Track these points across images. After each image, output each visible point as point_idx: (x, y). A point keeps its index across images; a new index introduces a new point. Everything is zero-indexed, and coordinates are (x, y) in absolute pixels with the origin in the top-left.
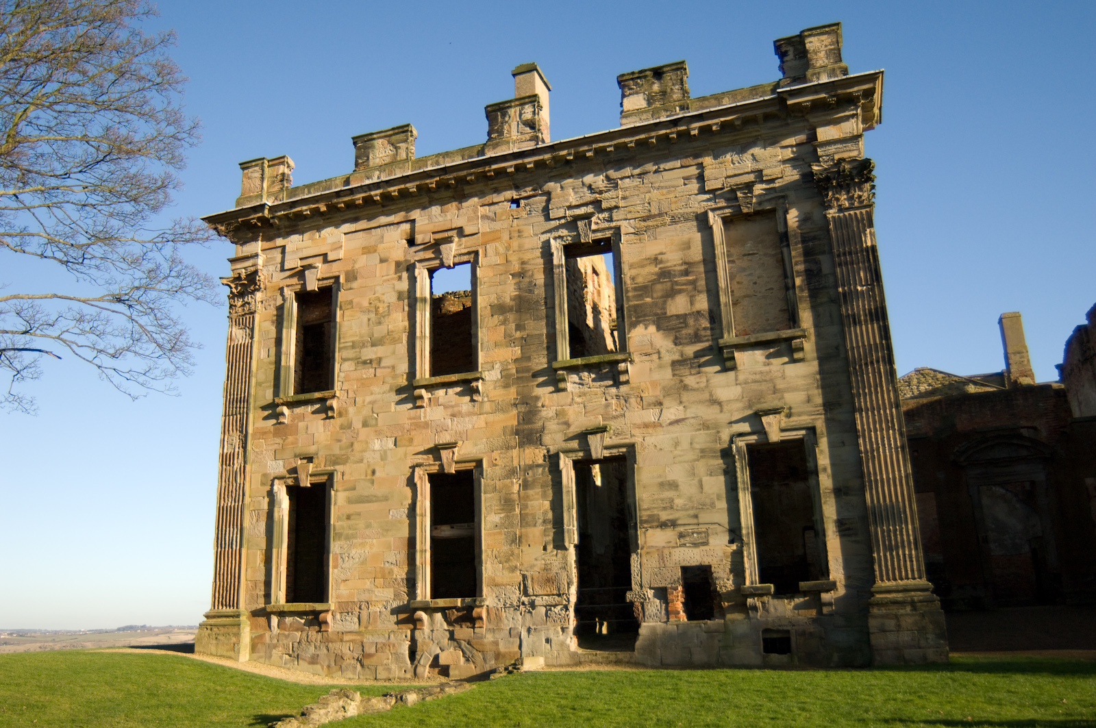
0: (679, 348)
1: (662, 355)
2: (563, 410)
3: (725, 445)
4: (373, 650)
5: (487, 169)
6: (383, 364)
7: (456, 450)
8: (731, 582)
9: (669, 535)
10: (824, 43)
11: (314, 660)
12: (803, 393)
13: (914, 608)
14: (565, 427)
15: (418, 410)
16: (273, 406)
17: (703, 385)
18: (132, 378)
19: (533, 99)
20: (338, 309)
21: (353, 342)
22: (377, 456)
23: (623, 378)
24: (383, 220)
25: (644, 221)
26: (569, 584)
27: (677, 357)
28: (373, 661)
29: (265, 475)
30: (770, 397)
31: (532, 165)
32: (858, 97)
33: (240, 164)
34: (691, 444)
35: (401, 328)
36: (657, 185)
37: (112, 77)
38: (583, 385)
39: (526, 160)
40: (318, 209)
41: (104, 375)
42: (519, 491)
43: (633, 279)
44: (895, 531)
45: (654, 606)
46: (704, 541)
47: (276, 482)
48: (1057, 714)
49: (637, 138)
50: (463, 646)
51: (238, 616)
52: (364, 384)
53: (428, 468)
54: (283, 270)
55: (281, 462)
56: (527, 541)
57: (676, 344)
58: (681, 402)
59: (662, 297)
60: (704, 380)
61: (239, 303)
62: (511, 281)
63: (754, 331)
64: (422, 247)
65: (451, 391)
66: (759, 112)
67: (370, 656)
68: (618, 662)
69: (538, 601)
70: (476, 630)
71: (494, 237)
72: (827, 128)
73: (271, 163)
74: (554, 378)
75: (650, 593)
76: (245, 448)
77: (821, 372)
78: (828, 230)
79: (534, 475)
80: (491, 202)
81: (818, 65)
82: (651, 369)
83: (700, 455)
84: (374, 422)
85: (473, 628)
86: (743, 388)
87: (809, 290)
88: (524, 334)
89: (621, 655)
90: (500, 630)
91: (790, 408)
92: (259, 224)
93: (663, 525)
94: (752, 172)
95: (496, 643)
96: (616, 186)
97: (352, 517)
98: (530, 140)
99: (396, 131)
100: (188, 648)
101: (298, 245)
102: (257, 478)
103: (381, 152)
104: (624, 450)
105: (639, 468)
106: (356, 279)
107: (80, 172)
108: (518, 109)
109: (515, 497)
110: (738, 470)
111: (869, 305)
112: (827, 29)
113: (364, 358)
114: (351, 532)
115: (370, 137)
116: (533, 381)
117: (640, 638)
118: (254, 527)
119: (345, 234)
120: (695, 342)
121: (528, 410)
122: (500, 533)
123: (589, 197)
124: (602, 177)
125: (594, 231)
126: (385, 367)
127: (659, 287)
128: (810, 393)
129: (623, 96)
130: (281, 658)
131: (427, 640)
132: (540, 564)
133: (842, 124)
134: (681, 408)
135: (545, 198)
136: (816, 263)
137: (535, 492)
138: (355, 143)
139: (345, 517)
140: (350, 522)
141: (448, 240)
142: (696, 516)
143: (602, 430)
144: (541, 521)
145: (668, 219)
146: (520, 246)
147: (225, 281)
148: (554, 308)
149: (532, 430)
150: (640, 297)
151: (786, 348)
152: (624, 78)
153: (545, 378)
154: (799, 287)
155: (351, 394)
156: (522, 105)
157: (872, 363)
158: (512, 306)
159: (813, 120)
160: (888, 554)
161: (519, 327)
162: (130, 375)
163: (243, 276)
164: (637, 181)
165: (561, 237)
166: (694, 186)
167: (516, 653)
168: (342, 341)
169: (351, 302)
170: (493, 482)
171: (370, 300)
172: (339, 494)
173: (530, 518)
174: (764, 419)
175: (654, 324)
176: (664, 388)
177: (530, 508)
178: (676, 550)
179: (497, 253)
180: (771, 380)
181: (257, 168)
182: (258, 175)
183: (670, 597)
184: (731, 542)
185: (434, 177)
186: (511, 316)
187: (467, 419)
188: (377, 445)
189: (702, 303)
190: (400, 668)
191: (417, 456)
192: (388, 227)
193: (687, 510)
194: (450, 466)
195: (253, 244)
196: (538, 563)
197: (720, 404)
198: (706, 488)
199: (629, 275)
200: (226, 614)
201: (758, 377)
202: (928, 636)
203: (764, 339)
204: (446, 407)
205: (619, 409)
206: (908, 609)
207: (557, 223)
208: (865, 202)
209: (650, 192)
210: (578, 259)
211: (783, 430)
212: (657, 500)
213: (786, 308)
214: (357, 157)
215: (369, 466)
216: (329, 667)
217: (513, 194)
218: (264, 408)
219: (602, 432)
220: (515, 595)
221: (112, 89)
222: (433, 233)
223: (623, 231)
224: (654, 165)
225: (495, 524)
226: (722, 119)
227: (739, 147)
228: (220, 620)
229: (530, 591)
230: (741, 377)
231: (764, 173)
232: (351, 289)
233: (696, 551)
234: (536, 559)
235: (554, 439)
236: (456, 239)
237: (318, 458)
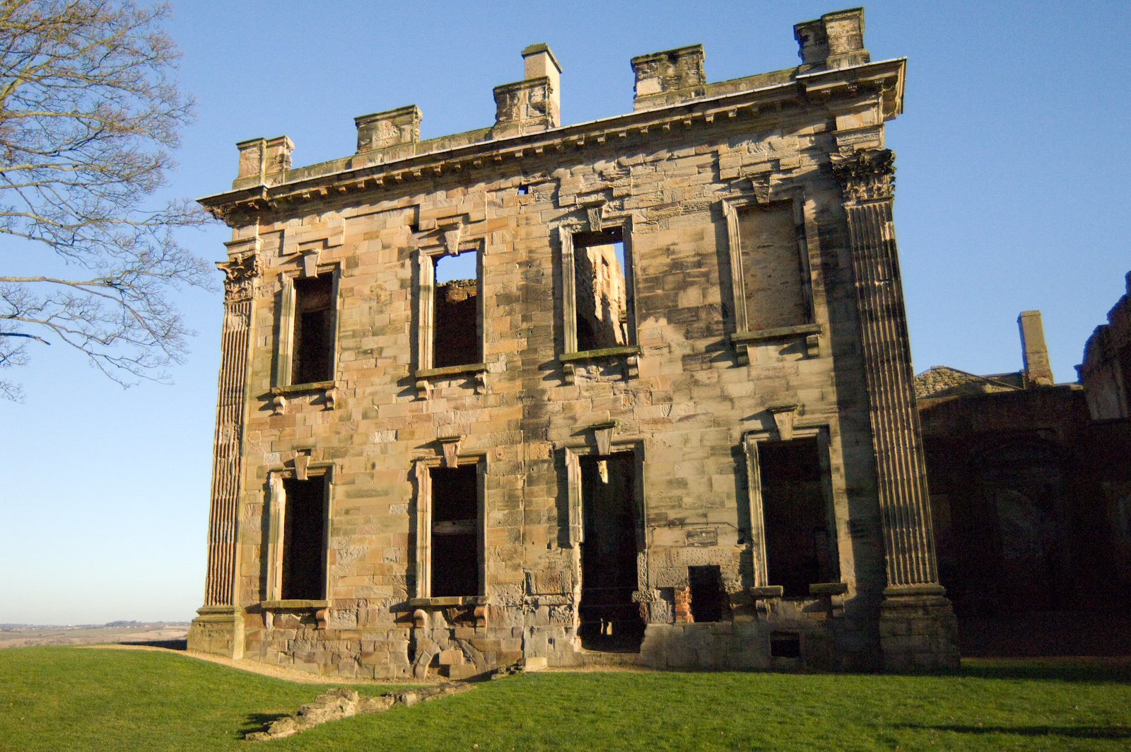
0: (691, 342)
1: (672, 349)
2: (570, 404)
3: (736, 443)
4: (371, 649)
5: (494, 153)
6: (383, 355)
7: (459, 444)
8: (739, 583)
9: (677, 534)
10: (846, 28)
11: (310, 659)
12: (817, 390)
13: (926, 612)
14: (571, 421)
15: (420, 402)
16: (269, 396)
17: (714, 380)
18: (124, 366)
19: (543, 81)
20: (338, 297)
21: (354, 331)
22: (378, 449)
23: (632, 372)
24: (386, 204)
25: (657, 210)
26: (574, 583)
27: (688, 351)
28: (371, 659)
29: (261, 468)
30: (783, 394)
31: (541, 150)
32: (879, 86)
33: (238, 144)
34: (701, 441)
35: (404, 317)
36: (670, 173)
37: (104, 50)
38: (590, 378)
39: (536, 145)
40: (318, 192)
41: (95, 363)
42: (523, 487)
43: (644, 270)
44: (909, 533)
45: (661, 607)
46: (713, 540)
47: (273, 474)
48: (1070, 722)
49: (651, 123)
50: (463, 646)
51: (232, 612)
52: (364, 374)
53: (430, 462)
54: (281, 255)
55: (278, 455)
56: (531, 539)
57: (687, 338)
58: (691, 398)
59: (674, 289)
60: (716, 375)
61: (235, 288)
62: (518, 271)
63: (768, 326)
64: (426, 233)
65: (454, 383)
66: (776, 99)
67: (368, 654)
68: (622, 664)
69: (542, 600)
70: (478, 630)
71: (501, 224)
72: (847, 116)
73: (269, 144)
74: (561, 371)
75: (657, 594)
76: (240, 439)
77: (836, 369)
78: (846, 223)
79: (539, 471)
80: (498, 187)
81: (839, 51)
82: (661, 363)
83: (710, 452)
84: (374, 414)
85: (475, 627)
86: (755, 385)
87: (826, 284)
88: (531, 325)
89: (627, 657)
90: (502, 629)
91: (803, 406)
92: (257, 207)
93: (671, 524)
94: (769, 161)
95: (498, 643)
96: (628, 174)
97: (351, 512)
98: (540, 124)
99: (401, 112)
100: (180, 645)
101: (297, 230)
102: (253, 470)
103: (384, 134)
104: (632, 446)
105: (647, 465)
106: (357, 265)
107: (70, 149)
108: (527, 91)
109: (520, 493)
110: (749, 468)
111: (887, 301)
112: (849, 14)
113: (365, 348)
114: (349, 527)
115: (373, 118)
116: (541, 374)
117: (646, 639)
118: (249, 520)
119: (346, 218)
120: (707, 336)
121: (534, 404)
122: (503, 530)
123: (600, 184)
124: (613, 164)
125: (605, 220)
126: (386, 358)
127: (670, 278)
128: (824, 390)
129: (637, 80)
130: (276, 655)
131: (427, 639)
132: (544, 563)
133: (863, 114)
134: (691, 404)
135: (554, 184)
136: (833, 256)
137: (539, 488)
138: (357, 124)
139: (343, 512)
140: (348, 517)
141: (454, 227)
142: (705, 516)
143: (610, 425)
144: (545, 518)
145: (681, 209)
146: (528, 234)
147: (221, 266)
148: (562, 299)
149: (537, 424)
150: (651, 289)
151: (800, 344)
152: (638, 61)
153: (551, 371)
154: (815, 281)
155: (351, 385)
156: (531, 87)
157: (888, 360)
158: (519, 296)
159: (832, 108)
160: (901, 557)
161: (525, 318)
162: (121, 362)
163: (240, 261)
164: (650, 169)
165: (569, 225)
166: (709, 174)
167: (518, 653)
168: (342, 329)
169: (352, 290)
170: (496, 478)
171: (371, 287)
172: (337, 487)
173: (533, 516)
174: (777, 417)
175: (665, 317)
176: (674, 383)
177: (534, 505)
178: (684, 549)
179: (504, 241)
180: (785, 377)
181: (255, 149)
182: (256, 156)
183: (677, 598)
184: (741, 542)
185: (439, 161)
186: (517, 307)
187: (470, 412)
188: (377, 438)
189: (715, 296)
190: (399, 667)
191: (418, 450)
192: (391, 212)
193: (696, 509)
194: (452, 460)
195: (251, 227)
196: (543, 561)
197: (731, 400)
198: (715, 486)
199: (639, 266)
200: (220, 610)
201: (771, 373)
202: (940, 640)
203: (777, 334)
204: (449, 400)
205: (627, 404)
206: (920, 613)
207: (566, 210)
208: (885, 195)
209: (663, 180)
210: (588, 248)
211: (795, 428)
212: (665, 498)
213: (801, 302)
214: (360, 139)
215: (368, 459)
216: (325, 665)
217: (521, 180)
218: (260, 398)
219: (610, 427)
220: (518, 594)
221: (104, 63)
222: (438, 219)
223: (634, 220)
224: (668, 152)
225: (498, 520)
226: (739, 106)
227: (756, 135)
228: (213, 616)
229: (534, 590)
230: (754, 373)
231: (781, 162)
232: (351, 276)
233: (704, 550)
234: (540, 558)
235: (560, 434)
236: (461, 226)
237: (316, 450)
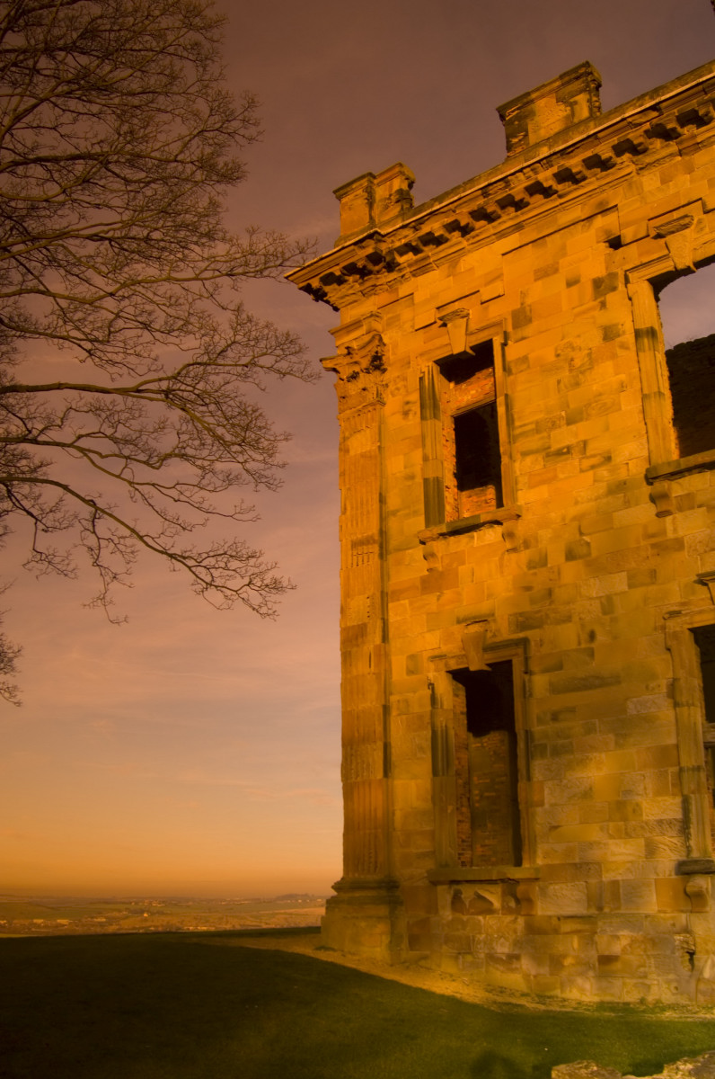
4: (614, 949)
6: (588, 454)
15: (660, 520)
21: (537, 423)
22: (596, 607)
24: (563, 217)
28: (617, 968)
29: (412, 657)
33: (335, 192)
35: (616, 385)
53: (690, 619)
54: (412, 331)
61: (352, 392)
64: (635, 245)
67: (609, 959)
73: (379, 181)
84: (584, 550)
97: (561, 716)
99: (566, 79)
101: (431, 288)
102: (401, 663)
103: (546, 118)
106: (530, 321)
113: (555, 447)
114: (560, 742)
115: (525, 100)
118: (402, 742)
119: (503, 255)
126: (594, 456)
138: (502, 117)
139: (548, 717)
140: (557, 726)
141: (684, 223)
147: (328, 365)
163: (354, 350)
168: (517, 423)
169: (525, 359)
171: (556, 350)
172: (533, 677)
181: (360, 192)
182: (364, 200)
188: (593, 589)
190: (669, 980)
192: (571, 229)
195: (365, 301)
200: (368, 884)
214: (508, 137)
215: (583, 626)
216: (538, 977)
222: (649, 220)
228: (358, 893)
232: (523, 339)
236: (693, 220)
237: (495, 621)
